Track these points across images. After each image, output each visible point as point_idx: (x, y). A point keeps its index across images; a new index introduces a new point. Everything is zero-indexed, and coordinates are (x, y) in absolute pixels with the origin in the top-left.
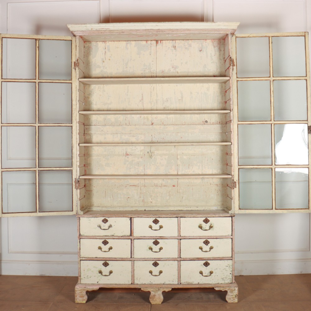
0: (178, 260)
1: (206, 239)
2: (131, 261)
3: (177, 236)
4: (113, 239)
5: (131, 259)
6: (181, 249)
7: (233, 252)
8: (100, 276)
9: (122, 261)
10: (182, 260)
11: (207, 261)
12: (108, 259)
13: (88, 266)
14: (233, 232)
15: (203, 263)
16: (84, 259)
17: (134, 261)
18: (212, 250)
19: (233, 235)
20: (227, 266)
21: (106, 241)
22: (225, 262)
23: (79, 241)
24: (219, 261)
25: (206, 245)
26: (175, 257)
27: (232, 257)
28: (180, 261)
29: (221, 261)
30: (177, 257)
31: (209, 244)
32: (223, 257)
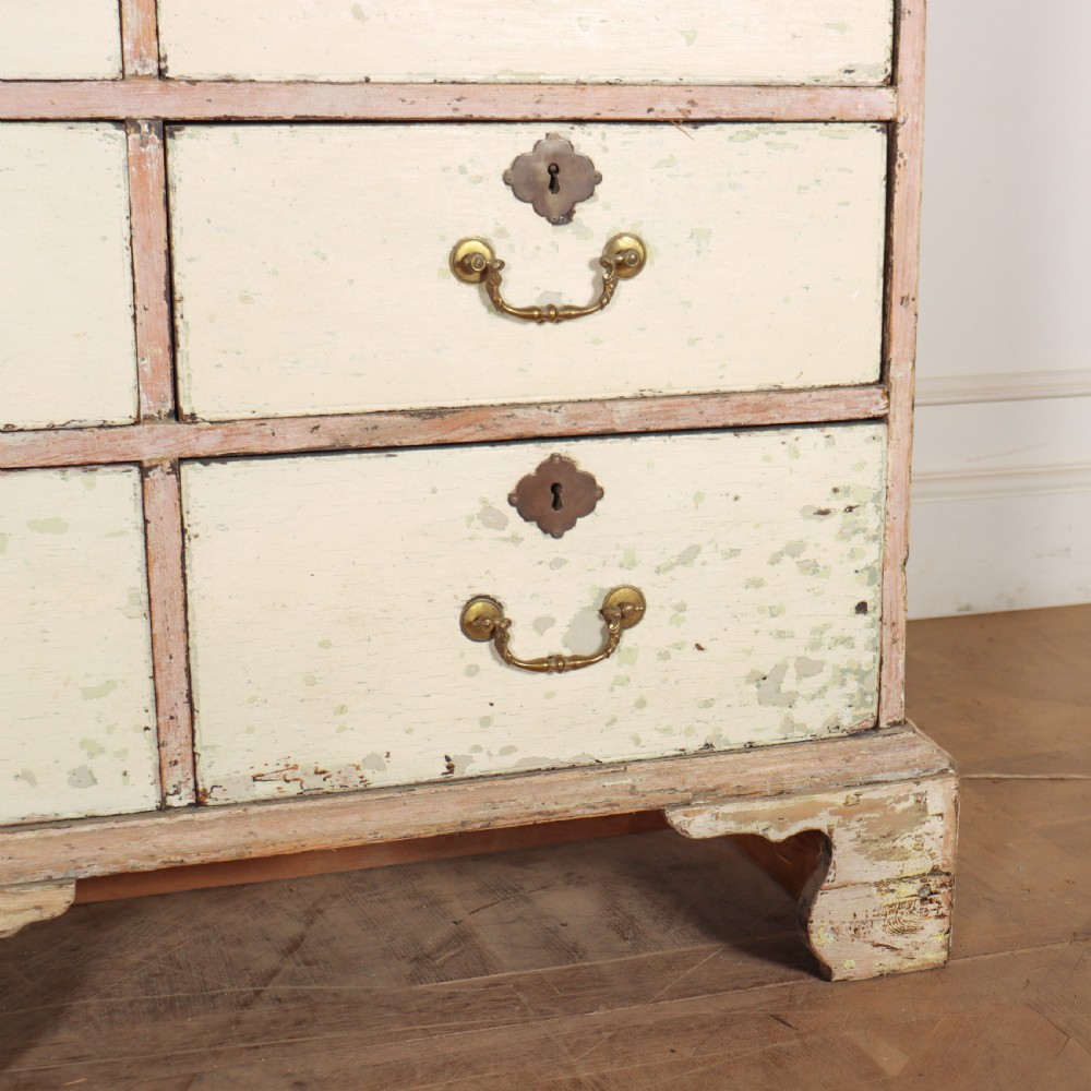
0: (147, 454)
1: (539, 132)
3: (112, 69)
6: (179, 289)
7: (897, 311)
10: (206, 460)
11: (559, 448)
14: (906, 25)
15: (511, 487)
18: (625, 287)
19: (906, 68)
20: (825, 513)
22: (796, 454)
24: (728, 437)
25: (541, 210)
26: (93, 417)
27: (883, 379)
28: (175, 469)
29: (744, 437)
30: (123, 411)
31: (583, 211)
32: (767, 381)
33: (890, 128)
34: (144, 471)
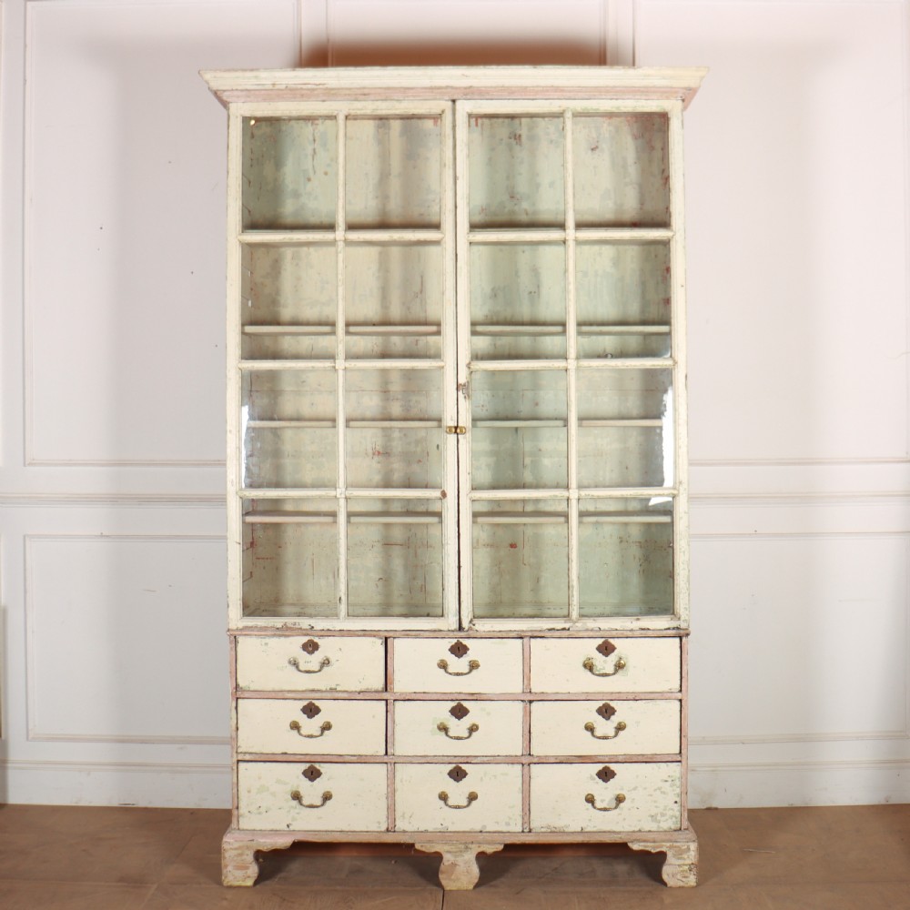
0: (524, 762)
1: (604, 702)
2: (386, 763)
3: (521, 691)
4: (335, 699)
5: (386, 759)
6: (532, 730)
7: (683, 739)
8: (295, 808)
9: (360, 765)
10: (535, 763)
11: (607, 765)
12: (319, 759)
13: (260, 778)
14: (683, 680)
15: (596, 772)
16: (248, 757)
17: (395, 763)
18: (621, 733)
19: (683, 689)
20: (666, 781)
21: (314, 704)
22: (659, 768)
23: (234, 705)
24: (644, 764)
25: (604, 717)
26: (513, 754)
27: (680, 752)
28: (529, 765)
29: (648, 764)
30: (520, 754)
31: (612, 717)
32: (653, 752)
33: (681, 701)
34: (523, 765)
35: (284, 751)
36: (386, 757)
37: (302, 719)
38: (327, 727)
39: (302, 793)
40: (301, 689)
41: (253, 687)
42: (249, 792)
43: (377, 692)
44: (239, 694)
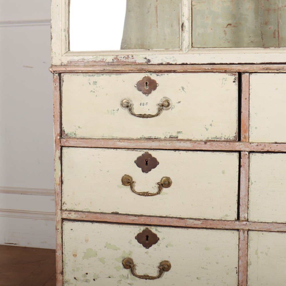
2: (238, 230)
4: (175, 150)
5: (237, 225)
8: (128, 278)
9: (205, 230)
12: (156, 221)
13: (87, 241)
16: (73, 216)
17: (249, 230)
21: (150, 155)
23: (58, 154)
35: (114, 211)
36: (237, 222)
37: (136, 173)
38: (165, 183)
39: (135, 261)
40: (135, 137)
41: (80, 134)
42: (75, 255)
43: (227, 141)
44: (64, 142)
